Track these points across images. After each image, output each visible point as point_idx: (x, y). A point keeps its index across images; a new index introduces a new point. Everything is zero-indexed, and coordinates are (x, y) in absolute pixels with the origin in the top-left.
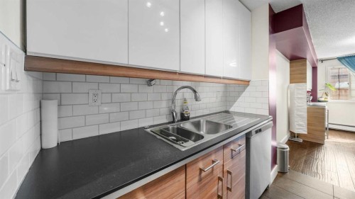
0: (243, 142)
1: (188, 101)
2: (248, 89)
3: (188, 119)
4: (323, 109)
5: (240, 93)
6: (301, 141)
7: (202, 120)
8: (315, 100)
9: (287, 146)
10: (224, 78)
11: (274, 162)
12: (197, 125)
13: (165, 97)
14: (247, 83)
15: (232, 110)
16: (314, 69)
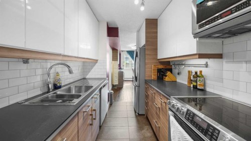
0: (98, 93)
1: (60, 74)
2: (97, 64)
3: (60, 87)
4: (123, 72)
5: (92, 67)
6: (116, 88)
7: (72, 86)
8: (120, 69)
9: (112, 91)
10: (87, 59)
11: (108, 101)
12: (69, 90)
13: (39, 72)
14: (96, 61)
15: (87, 77)
16: (120, 54)
